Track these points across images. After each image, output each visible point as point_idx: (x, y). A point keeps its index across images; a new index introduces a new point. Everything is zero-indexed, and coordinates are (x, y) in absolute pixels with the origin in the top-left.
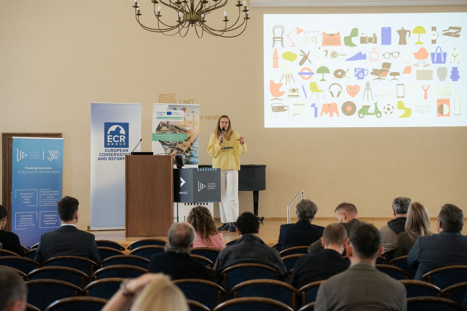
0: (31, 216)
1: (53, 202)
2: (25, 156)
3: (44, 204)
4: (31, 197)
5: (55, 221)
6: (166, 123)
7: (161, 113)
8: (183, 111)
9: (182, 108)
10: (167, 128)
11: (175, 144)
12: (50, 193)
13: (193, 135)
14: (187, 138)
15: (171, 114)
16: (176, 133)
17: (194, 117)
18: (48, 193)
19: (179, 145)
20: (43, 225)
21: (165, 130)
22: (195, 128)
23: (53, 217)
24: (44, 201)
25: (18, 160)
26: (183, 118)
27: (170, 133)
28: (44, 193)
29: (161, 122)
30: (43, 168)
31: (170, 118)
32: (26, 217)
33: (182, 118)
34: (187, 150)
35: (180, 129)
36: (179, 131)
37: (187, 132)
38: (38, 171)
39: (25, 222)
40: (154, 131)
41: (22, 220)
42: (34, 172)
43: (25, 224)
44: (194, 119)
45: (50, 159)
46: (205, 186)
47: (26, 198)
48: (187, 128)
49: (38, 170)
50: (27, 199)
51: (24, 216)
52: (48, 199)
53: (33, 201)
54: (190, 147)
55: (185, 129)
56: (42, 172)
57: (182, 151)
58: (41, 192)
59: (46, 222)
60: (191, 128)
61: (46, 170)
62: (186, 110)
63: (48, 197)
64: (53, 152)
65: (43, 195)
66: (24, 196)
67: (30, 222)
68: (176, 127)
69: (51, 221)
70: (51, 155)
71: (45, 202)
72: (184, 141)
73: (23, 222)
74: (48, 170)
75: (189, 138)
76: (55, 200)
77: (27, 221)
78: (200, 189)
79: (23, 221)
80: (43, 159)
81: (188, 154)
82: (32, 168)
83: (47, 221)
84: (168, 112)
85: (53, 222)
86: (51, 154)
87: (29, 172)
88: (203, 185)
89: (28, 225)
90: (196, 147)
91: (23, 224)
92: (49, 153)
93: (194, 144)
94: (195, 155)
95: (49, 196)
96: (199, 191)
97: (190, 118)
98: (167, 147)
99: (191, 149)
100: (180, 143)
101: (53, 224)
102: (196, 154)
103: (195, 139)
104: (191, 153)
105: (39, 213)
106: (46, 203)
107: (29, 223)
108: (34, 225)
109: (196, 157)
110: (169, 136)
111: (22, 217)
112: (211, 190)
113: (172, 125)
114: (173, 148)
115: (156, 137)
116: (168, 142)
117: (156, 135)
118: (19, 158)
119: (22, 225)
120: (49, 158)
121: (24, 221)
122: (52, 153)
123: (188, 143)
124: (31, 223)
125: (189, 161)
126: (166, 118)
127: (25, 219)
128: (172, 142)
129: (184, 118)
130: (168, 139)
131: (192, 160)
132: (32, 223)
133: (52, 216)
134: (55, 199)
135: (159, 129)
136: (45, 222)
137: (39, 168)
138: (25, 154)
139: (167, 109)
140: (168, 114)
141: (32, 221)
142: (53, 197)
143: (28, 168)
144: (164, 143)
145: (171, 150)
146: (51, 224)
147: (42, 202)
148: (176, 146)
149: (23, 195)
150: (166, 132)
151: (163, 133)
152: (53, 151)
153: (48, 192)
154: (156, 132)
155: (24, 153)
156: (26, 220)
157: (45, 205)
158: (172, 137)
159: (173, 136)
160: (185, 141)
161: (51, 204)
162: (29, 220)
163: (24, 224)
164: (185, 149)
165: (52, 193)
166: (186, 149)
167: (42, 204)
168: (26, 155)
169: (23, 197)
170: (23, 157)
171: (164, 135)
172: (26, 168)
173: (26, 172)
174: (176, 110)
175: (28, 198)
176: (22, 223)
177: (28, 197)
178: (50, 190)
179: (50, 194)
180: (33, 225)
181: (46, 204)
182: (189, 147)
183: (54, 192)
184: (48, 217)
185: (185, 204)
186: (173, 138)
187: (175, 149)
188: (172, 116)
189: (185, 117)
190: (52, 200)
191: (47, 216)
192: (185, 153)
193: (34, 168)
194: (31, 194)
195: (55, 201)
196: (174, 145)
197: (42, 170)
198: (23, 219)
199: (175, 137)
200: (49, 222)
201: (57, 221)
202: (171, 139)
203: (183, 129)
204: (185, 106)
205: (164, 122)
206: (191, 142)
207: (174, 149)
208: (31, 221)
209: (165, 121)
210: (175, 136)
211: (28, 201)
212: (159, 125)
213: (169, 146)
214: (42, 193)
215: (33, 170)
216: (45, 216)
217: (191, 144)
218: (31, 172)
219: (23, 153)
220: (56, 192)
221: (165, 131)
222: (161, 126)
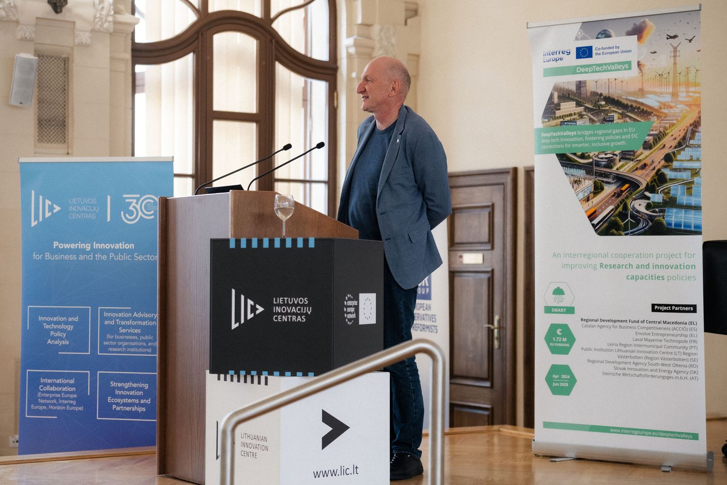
0: (72, 382)
1: (138, 347)
2: (55, 211)
3: (111, 349)
4: (70, 328)
5: (142, 401)
6: (573, 88)
7: (555, 56)
8: (636, 37)
9: (630, 28)
10: (579, 104)
11: (610, 163)
12: (128, 319)
13: (673, 125)
14: (652, 137)
15: (590, 56)
16: (612, 121)
17: (675, 57)
18: (122, 319)
19: (622, 166)
20: (106, 409)
21: (570, 115)
22: (682, 96)
23: (138, 389)
24: (109, 340)
25: (34, 224)
26: (634, 65)
27: (588, 123)
28: (111, 319)
29: (556, 88)
30: (107, 246)
31: (587, 69)
32: (57, 385)
33: (629, 63)
34: (654, 180)
35: (625, 107)
36: (622, 114)
37: (650, 114)
38: (94, 257)
39: (53, 398)
40: (537, 120)
41: (43, 392)
42: (81, 258)
43: (54, 405)
44: (675, 64)
45: (129, 220)
46: (260, 309)
47: (56, 330)
48: (651, 101)
49: (94, 251)
50: (58, 334)
51: (50, 381)
52: (122, 337)
53: (77, 338)
54: (663, 170)
55: (642, 104)
56: (104, 257)
57: (634, 185)
58: (102, 314)
59: (118, 404)
60: (667, 99)
61: (116, 252)
62: (645, 33)
63: (124, 331)
64: (138, 199)
65: (106, 323)
66: (49, 323)
67: (68, 399)
68: (610, 100)
69: (130, 401)
70: (131, 208)
71: (115, 343)
72: (641, 150)
73: (48, 398)
74: (122, 251)
75: (658, 138)
76: (143, 341)
77: (58, 396)
78: (238, 319)
79: (47, 395)
80: (109, 220)
81: (657, 198)
82: (73, 246)
83: (119, 400)
84: (578, 49)
85: (137, 405)
86: (134, 204)
87: (66, 257)
88: (250, 302)
89: (64, 408)
90: (685, 169)
91: (47, 405)
92: (127, 200)
93: (679, 157)
94: (683, 199)
95: (124, 327)
96: (234, 326)
97: (663, 62)
98: (581, 173)
99: (668, 177)
100: (627, 155)
101: (137, 412)
102: (690, 194)
103: (684, 138)
104: (668, 193)
105: (94, 375)
106: (116, 346)
107: (66, 402)
108: (81, 409)
109: (688, 207)
110: (587, 133)
111: (45, 385)
112: (290, 324)
113: (594, 94)
114: (601, 175)
115: (543, 141)
116: (583, 156)
117: (544, 135)
118: (37, 217)
119: (43, 405)
120: (127, 215)
121: (51, 396)
122: (135, 201)
123: (656, 157)
124: (71, 402)
125: (660, 224)
126: (573, 70)
127: (53, 389)
128: (599, 154)
129: (639, 64)
130: (580, 145)
131: (673, 217)
132: (74, 403)
133: (135, 385)
134: (142, 338)
135: (551, 110)
136: (115, 403)
137: (96, 246)
138: (55, 206)
139: (577, 39)
140: (578, 57)
141: (75, 396)
142: (136, 331)
143: (61, 246)
144: (569, 159)
145: (595, 183)
146: (131, 411)
147: (106, 343)
148: (611, 167)
149: (45, 322)
150: (574, 121)
151: (562, 123)
152: (138, 196)
153: (120, 315)
154: (543, 122)
155: (50, 203)
156: (57, 392)
157: (113, 353)
158: (597, 135)
159: (600, 132)
160: (645, 148)
161: (132, 350)
162: (66, 393)
163: (51, 404)
164: (644, 178)
165: (135, 319)
166: (649, 179)
167: (104, 349)
168: (57, 209)
169: (47, 327)
170: (48, 215)
171: (569, 133)
172: (56, 244)
173: (57, 257)
174: (609, 36)
175: (62, 331)
176: (42, 401)
177: (63, 327)
178: (127, 311)
179: (128, 323)
180: (77, 409)
181: (115, 350)
182: (659, 170)
183: (140, 315)
184: (122, 389)
185: (219, 379)
186: (603, 139)
187: (610, 180)
188: (595, 60)
189: (640, 59)
190: (133, 341)
191: (120, 385)
192: (647, 194)
193: (81, 246)
194: (70, 319)
195: (144, 344)
196: (605, 166)
197: (103, 251)
198: (48, 388)
199: (608, 135)
200: (125, 405)
201: (149, 401)
202: (593, 145)
203: (634, 105)
204: (642, 20)
205: (566, 87)
206: (666, 151)
207: (605, 180)
208: (72, 396)
209: (569, 81)
210: (610, 131)
211: (61, 339)
212: (551, 97)
213: (589, 169)
214: (103, 319)
215: (77, 252)
216: (113, 384)
217: (669, 158)
218: (73, 257)
219: (48, 202)
220: (147, 316)
221: (568, 118)
222: (556, 100)
